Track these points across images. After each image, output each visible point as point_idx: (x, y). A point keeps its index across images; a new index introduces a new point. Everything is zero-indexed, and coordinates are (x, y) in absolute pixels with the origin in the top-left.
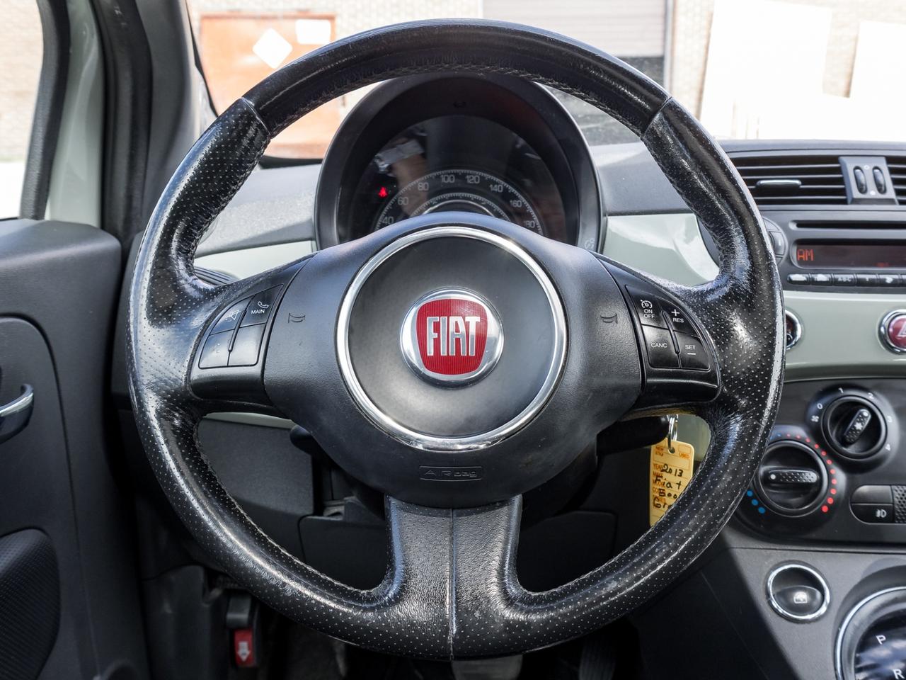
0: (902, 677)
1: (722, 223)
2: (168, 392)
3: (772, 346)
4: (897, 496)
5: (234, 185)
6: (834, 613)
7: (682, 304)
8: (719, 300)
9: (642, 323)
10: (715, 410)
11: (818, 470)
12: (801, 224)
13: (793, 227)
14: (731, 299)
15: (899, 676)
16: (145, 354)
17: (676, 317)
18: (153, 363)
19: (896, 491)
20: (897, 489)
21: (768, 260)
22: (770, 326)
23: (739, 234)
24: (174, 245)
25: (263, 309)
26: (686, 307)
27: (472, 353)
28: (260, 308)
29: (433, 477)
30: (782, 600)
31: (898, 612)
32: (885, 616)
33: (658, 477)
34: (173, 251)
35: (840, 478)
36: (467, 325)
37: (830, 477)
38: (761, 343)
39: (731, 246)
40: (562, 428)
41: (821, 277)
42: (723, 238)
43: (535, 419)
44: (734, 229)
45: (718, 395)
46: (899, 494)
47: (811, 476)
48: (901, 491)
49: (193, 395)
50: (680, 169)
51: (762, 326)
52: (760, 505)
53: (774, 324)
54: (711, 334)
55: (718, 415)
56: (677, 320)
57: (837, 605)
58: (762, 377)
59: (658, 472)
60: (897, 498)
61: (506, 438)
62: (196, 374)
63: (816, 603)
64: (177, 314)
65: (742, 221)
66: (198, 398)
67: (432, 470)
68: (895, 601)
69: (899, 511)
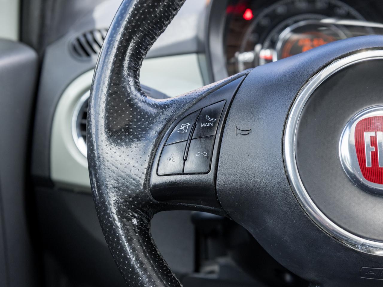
2: (130, 196)
5: (174, 10)
16: (108, 161)
18: (115, 170)
24: (126, 63)
25: (211, 122)
28: (208, 122)
29: (372, 276)
34: (125, 69)
49: (152, 198)
62: (155, 180)
64: (133, 126)
66: (156, 201)
67: (372, 270)
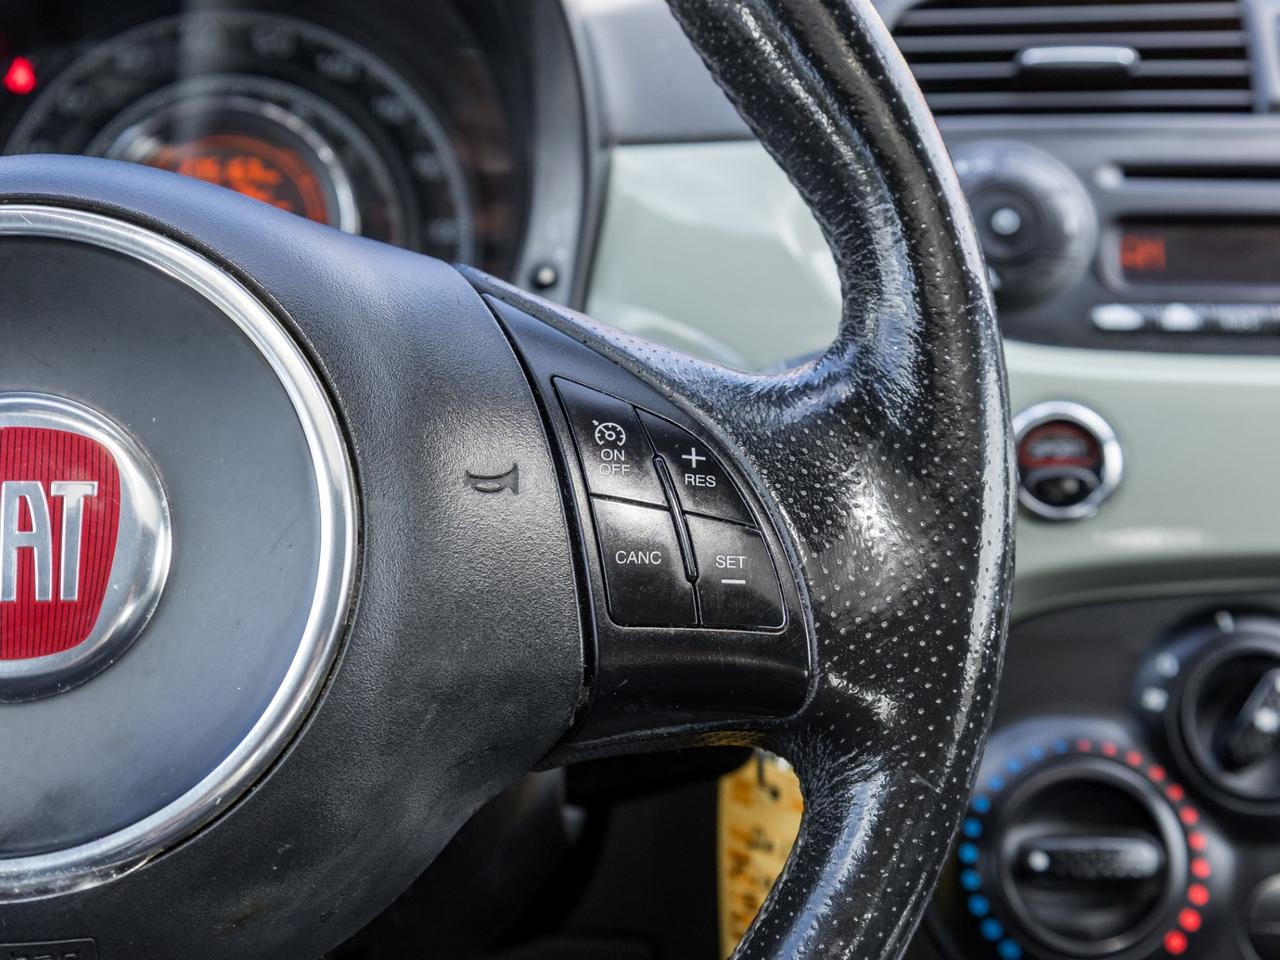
1: (841, 192)
3: (969, 553)
7: (718, 430)
8: (825, 417)
9: (594, 489)
10: (806, 743)
11: (1159, 838)
12: (1133, 171)
13: (1110, 179)
14: (861, 415)
17: (695, 472)
21: (968, 300)
22: (966, 494)
23: (888, 221)
26: (728, 441)
27: (71, 592)
33: (741, 862)
35: (1218, 856)
36: (56, 504)
37: (1191, 855)
38: (938, 544)
39: (865, 257)
40: (345, 812)
41: (1179, 317)
42: (845, 233)
43: (255, 790)
44: (878, 209)
45: (809, 700)
47: (1140, 856)
50: (725, 30)
51: (940, 496)
52: (1006, 937)
53: (978, 489)
54: (796, 520)
55: (816, 755)
56: (696, 480)
58: (938, 646)
59: (741, 847)
61: (169, 849)
65: (896, 184)
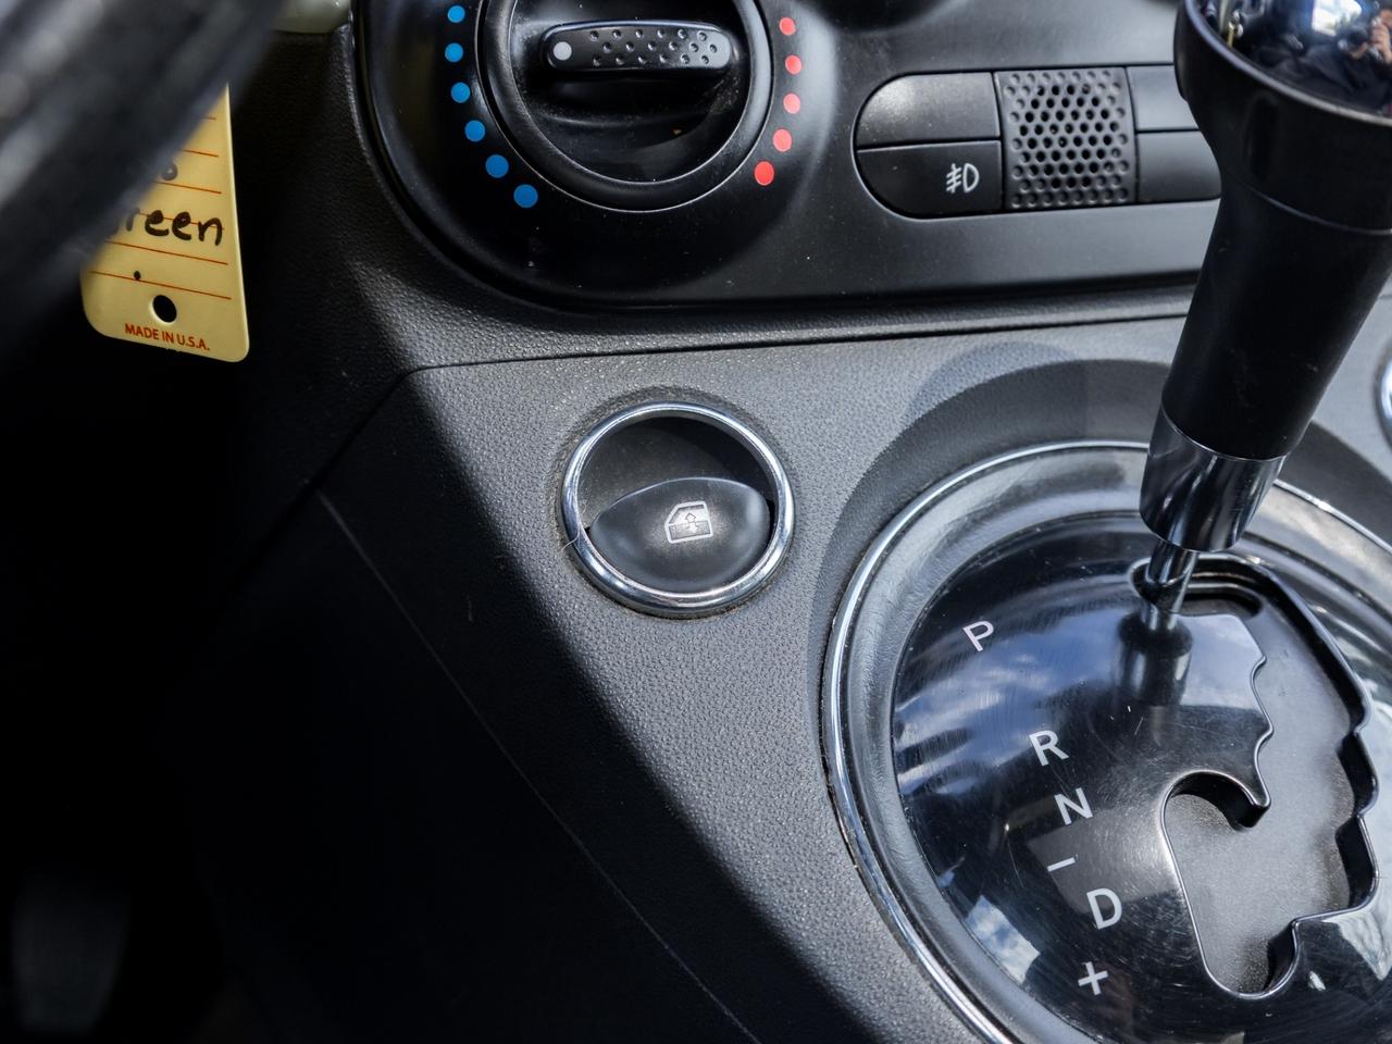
0: (1063, 756)
4: (1017, 107)
6: (810, 564)
11: (735, 26)
15: (1048, 753)
19: (1012, 89)
20: (1013, 82)
30: (623, 543)
31: (1026, 535)
32: (984, 555)
37: (781, 50)
46: (1021, 102)
47: (709, 46)
48: (1027, 88)
52: (516, 177)
57: (820, 533)
60: (1016, 115)
63: (746, 540)
68: (1016, 498)
69: (1022, 163)
